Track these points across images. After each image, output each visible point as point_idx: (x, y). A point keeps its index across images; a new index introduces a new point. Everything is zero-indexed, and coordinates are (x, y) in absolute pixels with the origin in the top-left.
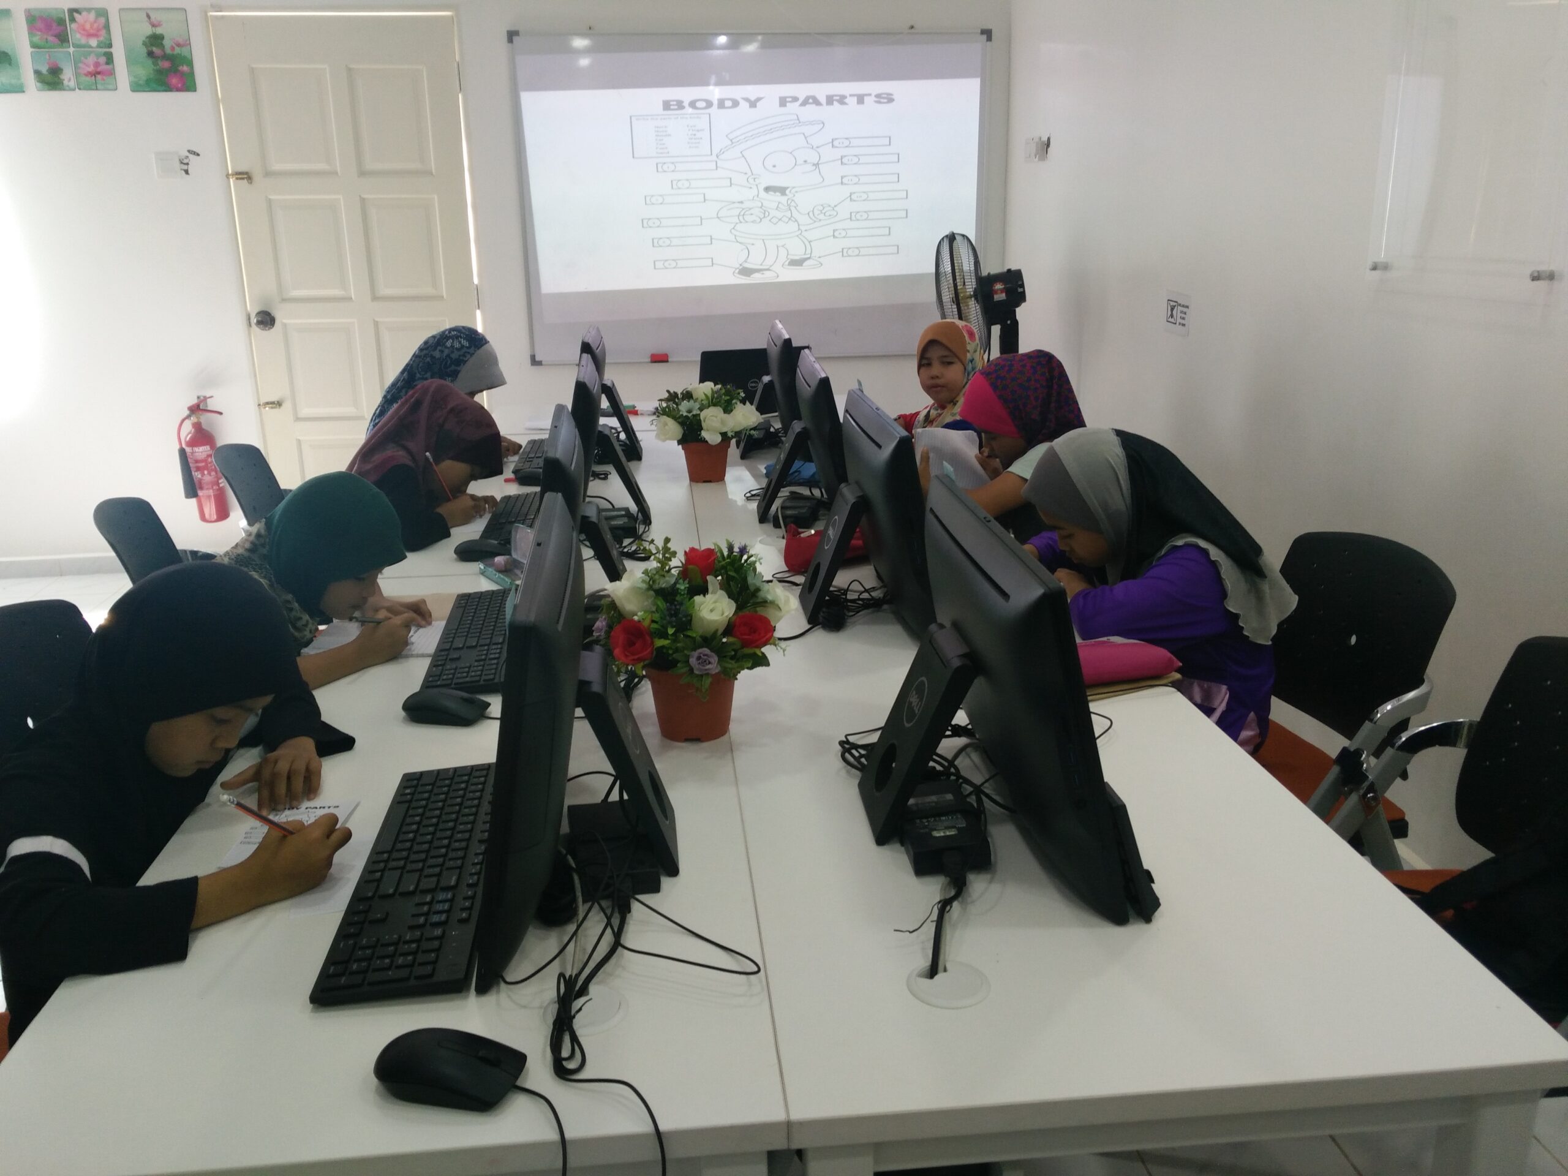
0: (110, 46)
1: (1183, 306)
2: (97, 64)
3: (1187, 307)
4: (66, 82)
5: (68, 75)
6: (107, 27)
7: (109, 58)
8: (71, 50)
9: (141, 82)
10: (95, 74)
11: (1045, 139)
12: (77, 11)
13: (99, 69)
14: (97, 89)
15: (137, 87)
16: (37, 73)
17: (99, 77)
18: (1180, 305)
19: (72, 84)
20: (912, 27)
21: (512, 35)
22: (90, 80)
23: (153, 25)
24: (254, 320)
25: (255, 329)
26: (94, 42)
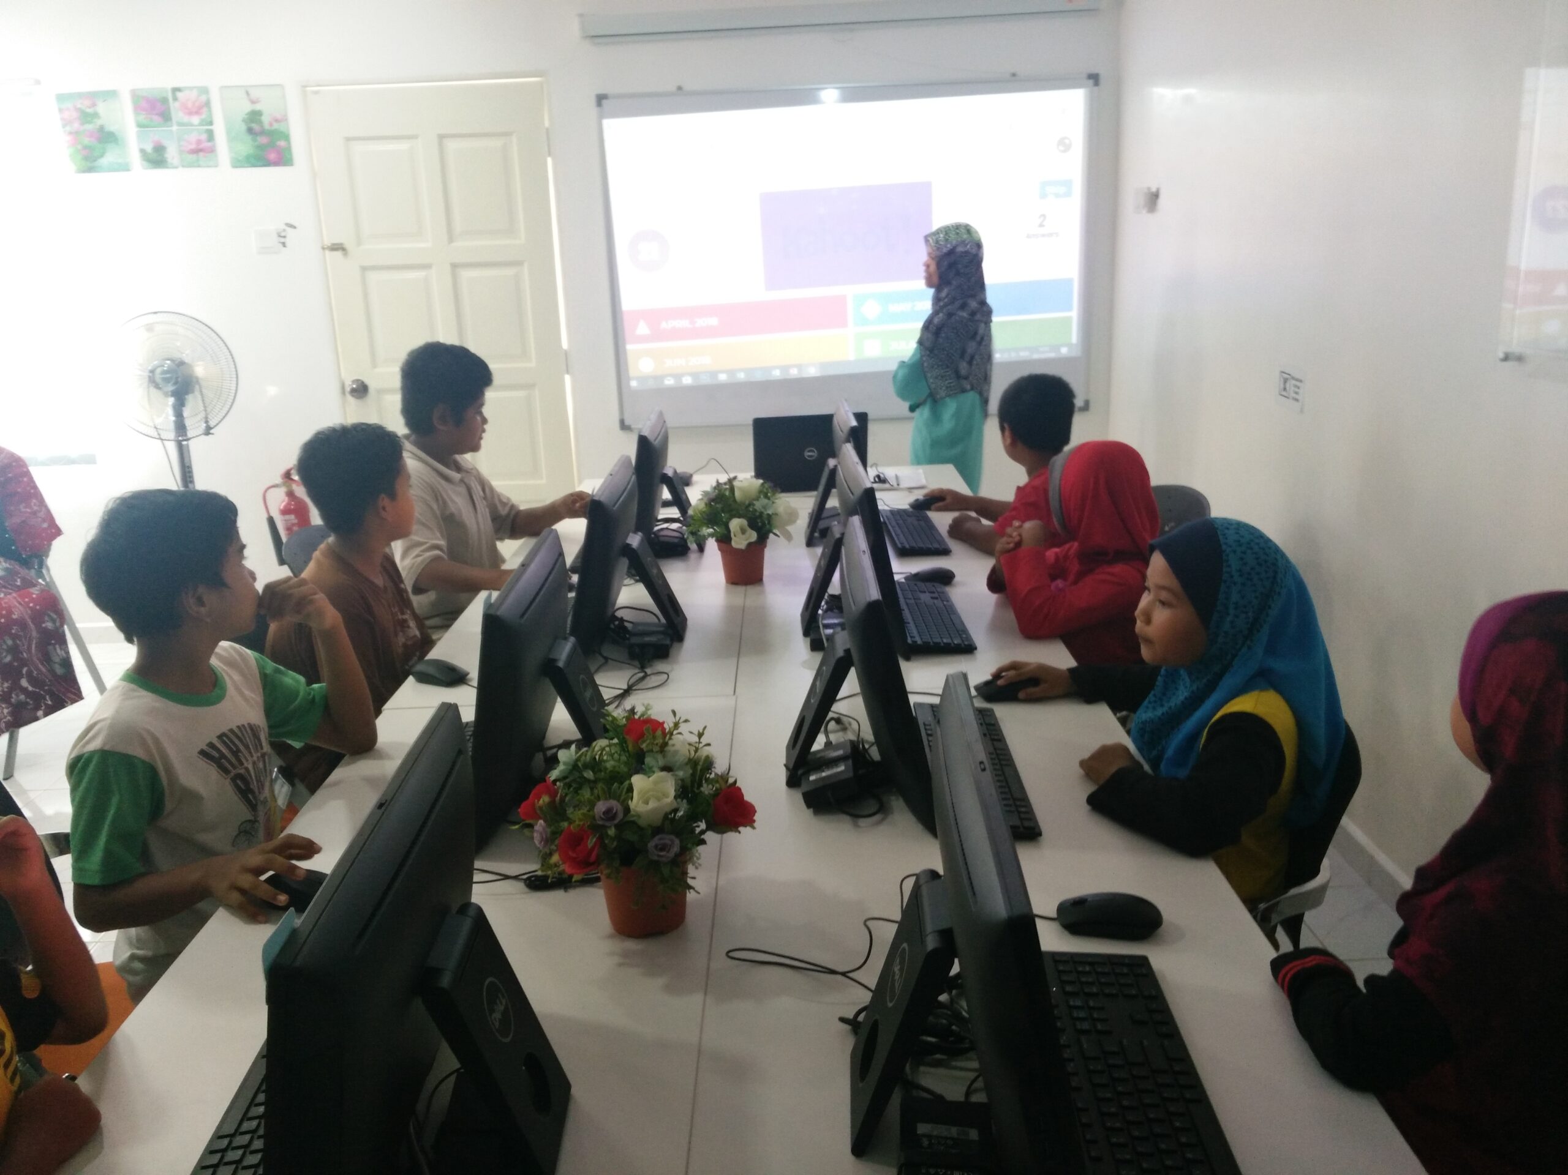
0: (211, 123)
1: (1297, 380)
2: (199, 142)
3: (1301, 381)
4: (169, 160)
5: (172, 153)
6: (208, 104)
7: (211, 135)
8: (175, 128)
9: (240, 158)
10: (196, 151)
11: (1153, 190)
12: (178, 90)
13: (201, 146)
14: (199, 166)
15: (237, 164)
16: (143, 152)
17: (201, 154)
18: (1293, 378)
19: (176, 162)
21: (601, 99)
22: (193, 157)
23: (253, 102)
24: (347, 390)
25: (351, 399)
26: (195, 120)
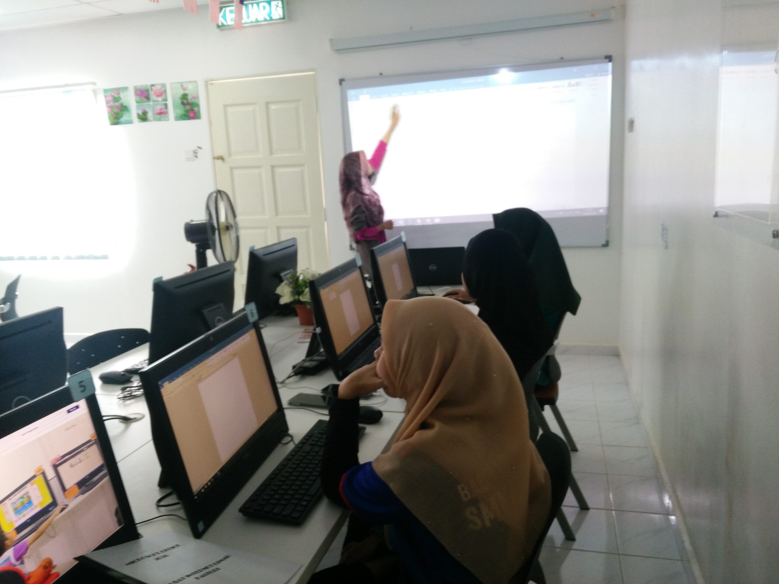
0: (166, 100)
2: (161, 109)
4: (149, 118)
5: (150, 115)
6: (165, 92)
7: (166, 105)
8: (151, 103)
9: (179, 116)
10: (160, 113)
12: (153, 85)
13: (162, 111)
14: (161, 120)
15: (178, 118)
16: (138, 115)
17: (162, 115)
19: (151, 118)
21: (341, 81)
22: (158, 116)
23: (184, 90)
26: (160, 99)
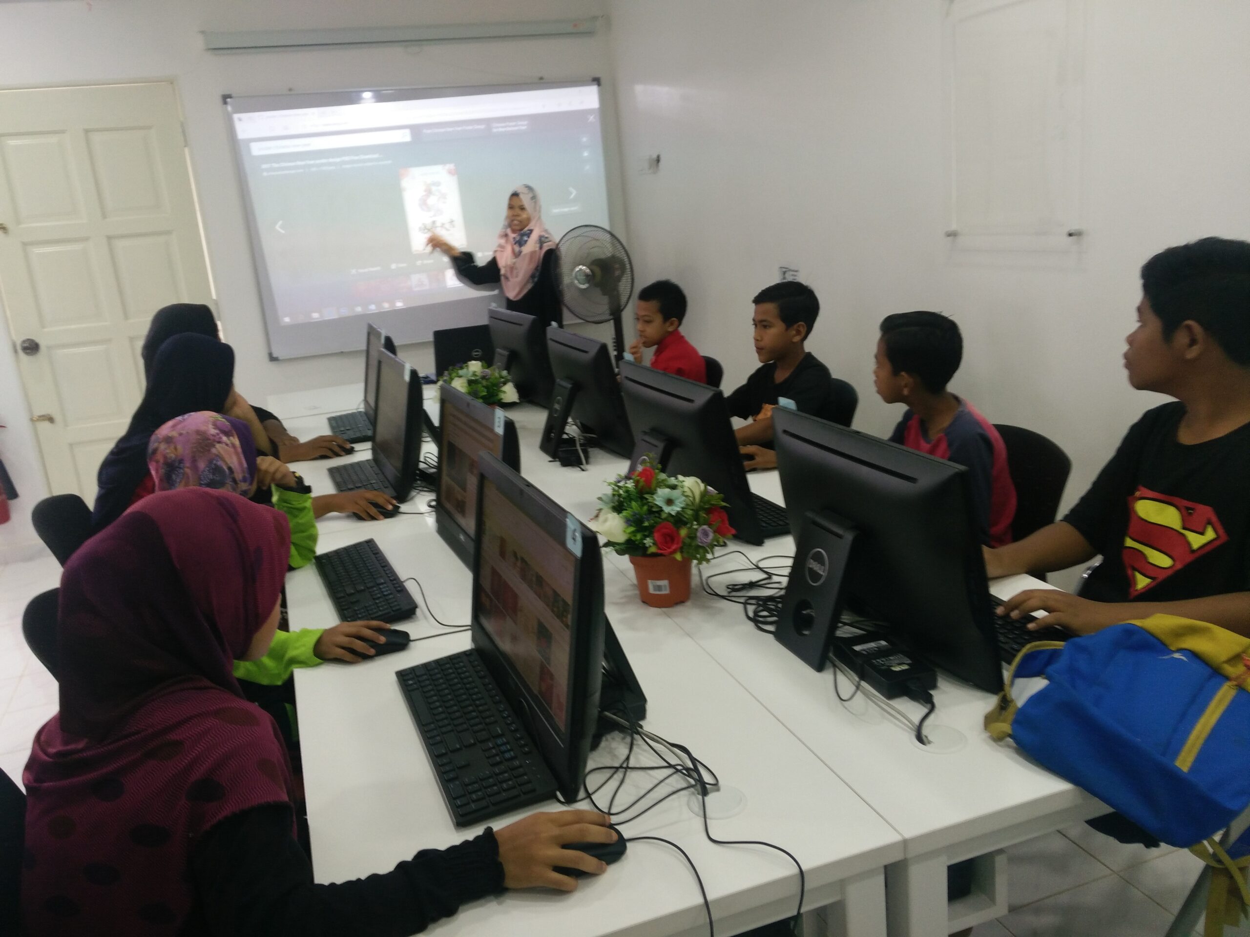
1: (793, 271)
3: (796, 271)
11: (655, 156)
18: (790, 270)
20: (541, 78)
21: (225, 98)
24: (19, 348)
25: (22, 354)
